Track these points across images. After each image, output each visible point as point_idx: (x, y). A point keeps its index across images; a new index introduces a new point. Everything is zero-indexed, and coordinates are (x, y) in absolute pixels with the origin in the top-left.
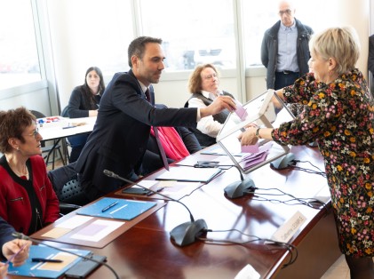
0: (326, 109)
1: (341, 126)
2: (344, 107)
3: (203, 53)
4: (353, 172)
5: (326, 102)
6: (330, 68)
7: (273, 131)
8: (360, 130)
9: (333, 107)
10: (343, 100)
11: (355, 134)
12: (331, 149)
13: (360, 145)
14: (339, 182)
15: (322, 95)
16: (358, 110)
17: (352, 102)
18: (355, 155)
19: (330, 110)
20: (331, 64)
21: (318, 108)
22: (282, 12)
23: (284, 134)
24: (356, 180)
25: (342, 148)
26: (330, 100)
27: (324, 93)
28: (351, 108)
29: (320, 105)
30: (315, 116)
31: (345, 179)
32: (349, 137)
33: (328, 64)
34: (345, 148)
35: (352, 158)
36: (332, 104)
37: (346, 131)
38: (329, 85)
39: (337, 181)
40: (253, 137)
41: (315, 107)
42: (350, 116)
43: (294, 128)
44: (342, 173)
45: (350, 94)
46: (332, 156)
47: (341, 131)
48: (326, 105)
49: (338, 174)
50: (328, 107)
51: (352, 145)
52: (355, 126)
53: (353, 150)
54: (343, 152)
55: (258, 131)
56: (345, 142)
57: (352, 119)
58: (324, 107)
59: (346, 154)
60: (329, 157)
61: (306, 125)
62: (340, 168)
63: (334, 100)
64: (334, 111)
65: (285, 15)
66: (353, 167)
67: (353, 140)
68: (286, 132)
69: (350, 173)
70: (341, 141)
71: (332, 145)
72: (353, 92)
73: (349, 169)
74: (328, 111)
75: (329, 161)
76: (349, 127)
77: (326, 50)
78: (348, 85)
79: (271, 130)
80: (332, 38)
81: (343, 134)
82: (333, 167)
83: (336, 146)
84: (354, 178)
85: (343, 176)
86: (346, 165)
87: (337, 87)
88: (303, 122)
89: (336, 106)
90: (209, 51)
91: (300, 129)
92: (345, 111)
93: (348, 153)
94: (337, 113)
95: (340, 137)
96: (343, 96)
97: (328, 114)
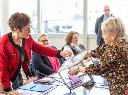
0: (111, 58)
1: (118, 66)
2: (120, 56)
3: (64, 27)
4: (123, 88)
5: (111, 54)
6: (113, 38)
7: (86, 68)
8: (126, 68)
9: (115, 56)
10: (119, 53)
11: (124, 70)
12: (112, 77)
13: (126, 75)
14: (116, 93)
15: (109, 51)
16: (126, 58)
17: (123, 54)
18: (123, 80)
19: (113, 58)
20: (113, 36)
21: (108, 57)
22: (105, 10)
23: (91, 69)
24: (124, 92)
25: (117, 76)
26: (113, 53)
27: (110, 50)
28: (123, 57)
29: (108, 55)
30: (106, 61)
31: (119, 92)
32: (121, 71)
33: (112, 36)
34: (119, 77)
35: (122, 81)
36: (114, 55)
37: (120, 68)
38: (113, 46)
39: (115, 93)
40: (76, 71)
41: (106, 56)
42: (122, 61)
43: (96, 66)
44: (118, 88)
45: (122, 50)
46: (112, 81)
47: (117, 68)
48: (111, 55)
49: (116, 89)
50: (112, 57)
51: (123, 75)
52: (124, 66)
53: (122, 78)
54: (118, 78)
55: (78, 68)
56: (119, 73)
57: (123, 62)
58: (110, 56)
59: (119, 79)
60: (111, 81)
61: (101, 65)
62: (117, 86)
63: (115, 53)
64: (115, 58)
65: (107, 12)
66: (123, 85)
67: (123, 72)
68: (92, 68)
69: (121, 88)
70: (117, 73)
71: (113, 75)
72: (124, 49)
73: (121, 87)
74: (112, 58)
75: (111, 83)
76: (121, 66)
77: (111, 30)
78: (121, 46)
79: (85, 68)
80: (113, 24)
81: (118, 70)
82: (113, 86)
83: (115, 76)
84: (123, 91)
85: (118, 90)
86: (119, 85)
87: (116, 47)
88: (100, 64)
89: (116, 56)
90: (66, 26)
91: (98, 67)
92: (120, 58)
93: (120, 78)
94: (116, 59)
95: (116, 71)
96: (119, 51)
97: (112, 60)
